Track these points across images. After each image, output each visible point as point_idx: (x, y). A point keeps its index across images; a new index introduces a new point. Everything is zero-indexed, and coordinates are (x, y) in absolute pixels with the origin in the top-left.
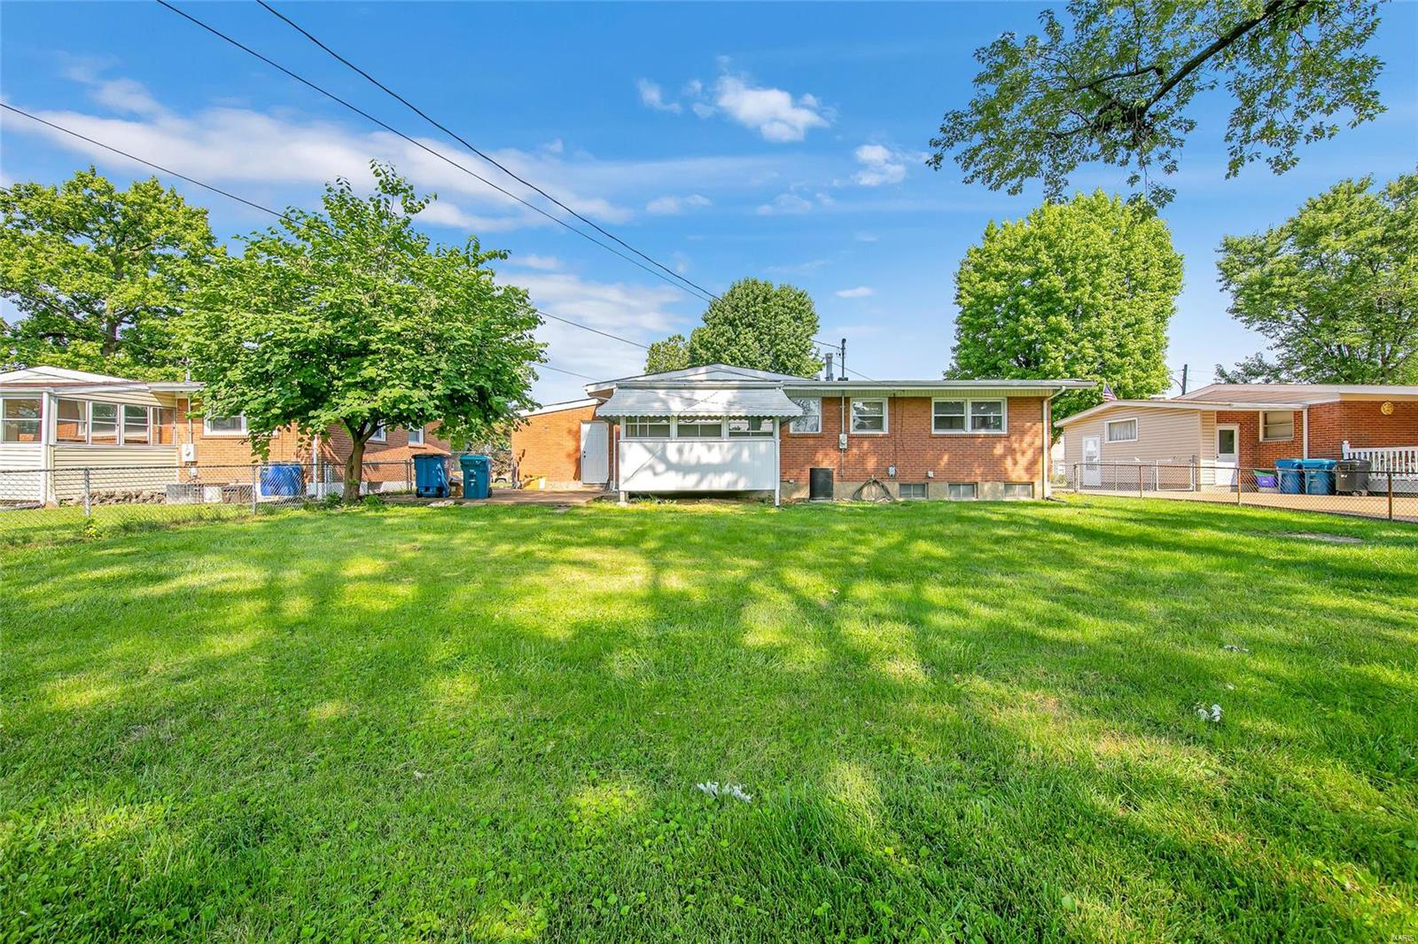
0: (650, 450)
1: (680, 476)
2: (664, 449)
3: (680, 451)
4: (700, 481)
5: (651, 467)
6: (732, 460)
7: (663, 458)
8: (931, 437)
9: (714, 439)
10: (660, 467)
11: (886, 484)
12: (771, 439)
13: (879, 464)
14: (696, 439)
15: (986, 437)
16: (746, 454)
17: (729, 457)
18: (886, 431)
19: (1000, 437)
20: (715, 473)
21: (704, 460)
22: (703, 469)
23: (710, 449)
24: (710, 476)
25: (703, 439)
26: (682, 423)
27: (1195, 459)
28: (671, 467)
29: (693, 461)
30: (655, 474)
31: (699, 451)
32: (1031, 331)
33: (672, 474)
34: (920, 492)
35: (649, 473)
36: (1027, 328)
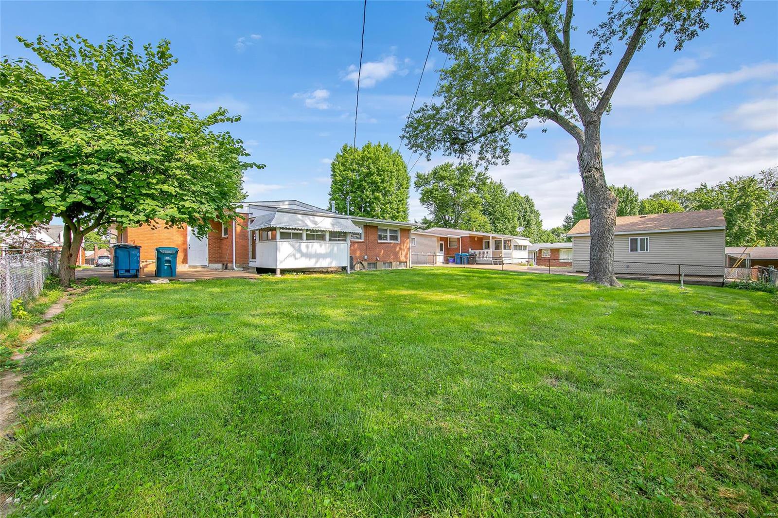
0: (293, 246)
1: (308, 259)
2: (300, 246)
3: (307, 247)
4: (316, 262)
5: (294, 255)
6: (330, 252)
7: (299, 251)
8: (378, 243)
9: (322, 242)
10: (298, 255)
11: (363, 263)
12: (345, 242)
13: (361, 254)
14: (314, 241)
15: (394, 243)
16: (336, 248)
17: (328, 251)
18: (363, 240)
19: (398, 244)
20: (323, 258)
21: (318, 252)
22: (318, 256)
23: (321, 246)
24: (321, 260)
25: (317, 241)
26: (309, 232)
27: (435, 253)
28: (304, 255)
29: (313, 252)
30: (296, 259)
31: (317, 247)
32: (368, 197)
33: (303, 259)
34: (373, 266)
35: (292, 258)
36: (366, 196)
